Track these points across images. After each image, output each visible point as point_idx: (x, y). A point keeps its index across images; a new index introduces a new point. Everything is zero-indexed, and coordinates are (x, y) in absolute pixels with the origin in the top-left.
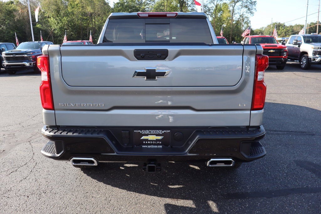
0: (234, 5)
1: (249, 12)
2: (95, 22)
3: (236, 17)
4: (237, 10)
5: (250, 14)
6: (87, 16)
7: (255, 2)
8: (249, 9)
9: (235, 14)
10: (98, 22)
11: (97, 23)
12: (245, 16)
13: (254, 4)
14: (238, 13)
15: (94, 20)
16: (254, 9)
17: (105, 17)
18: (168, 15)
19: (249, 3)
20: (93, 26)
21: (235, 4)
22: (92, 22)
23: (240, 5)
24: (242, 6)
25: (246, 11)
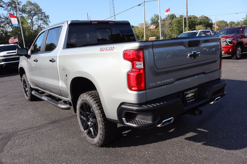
0: (31, 18)
1: (45, 23)
3: (35, 28)
4: (35, 22)
5: (46, 25)
7: (48, 16)
8: (44, 21)
9: (34, 25)
12: (42, 26)
13: (48, 17)
14: (37, 24)
16: (48, 22)
19: (43, 17)
21: (33, 18)
23: (36, 18)
24: (38, 19)
25: (42, 23)
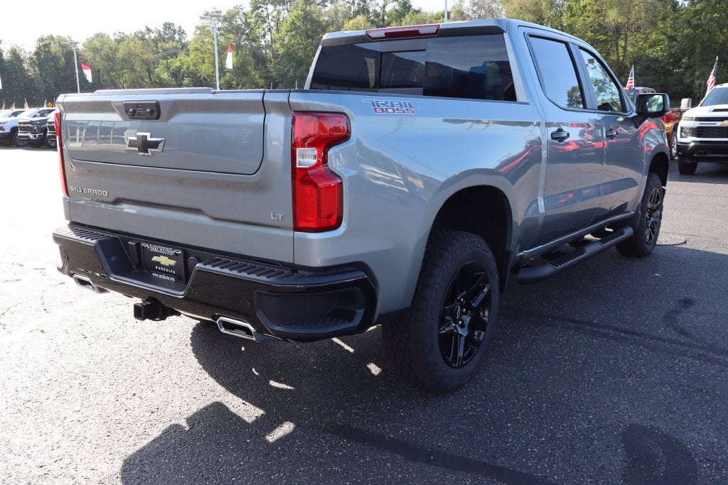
2: (625, 48)
6: (605, 34)
10: (633, 45)
11: (630, 49)
15: (622, 43)
17: (654, 33)
18: (422, 31)
20: (618, 57)
22: (617, 49)
